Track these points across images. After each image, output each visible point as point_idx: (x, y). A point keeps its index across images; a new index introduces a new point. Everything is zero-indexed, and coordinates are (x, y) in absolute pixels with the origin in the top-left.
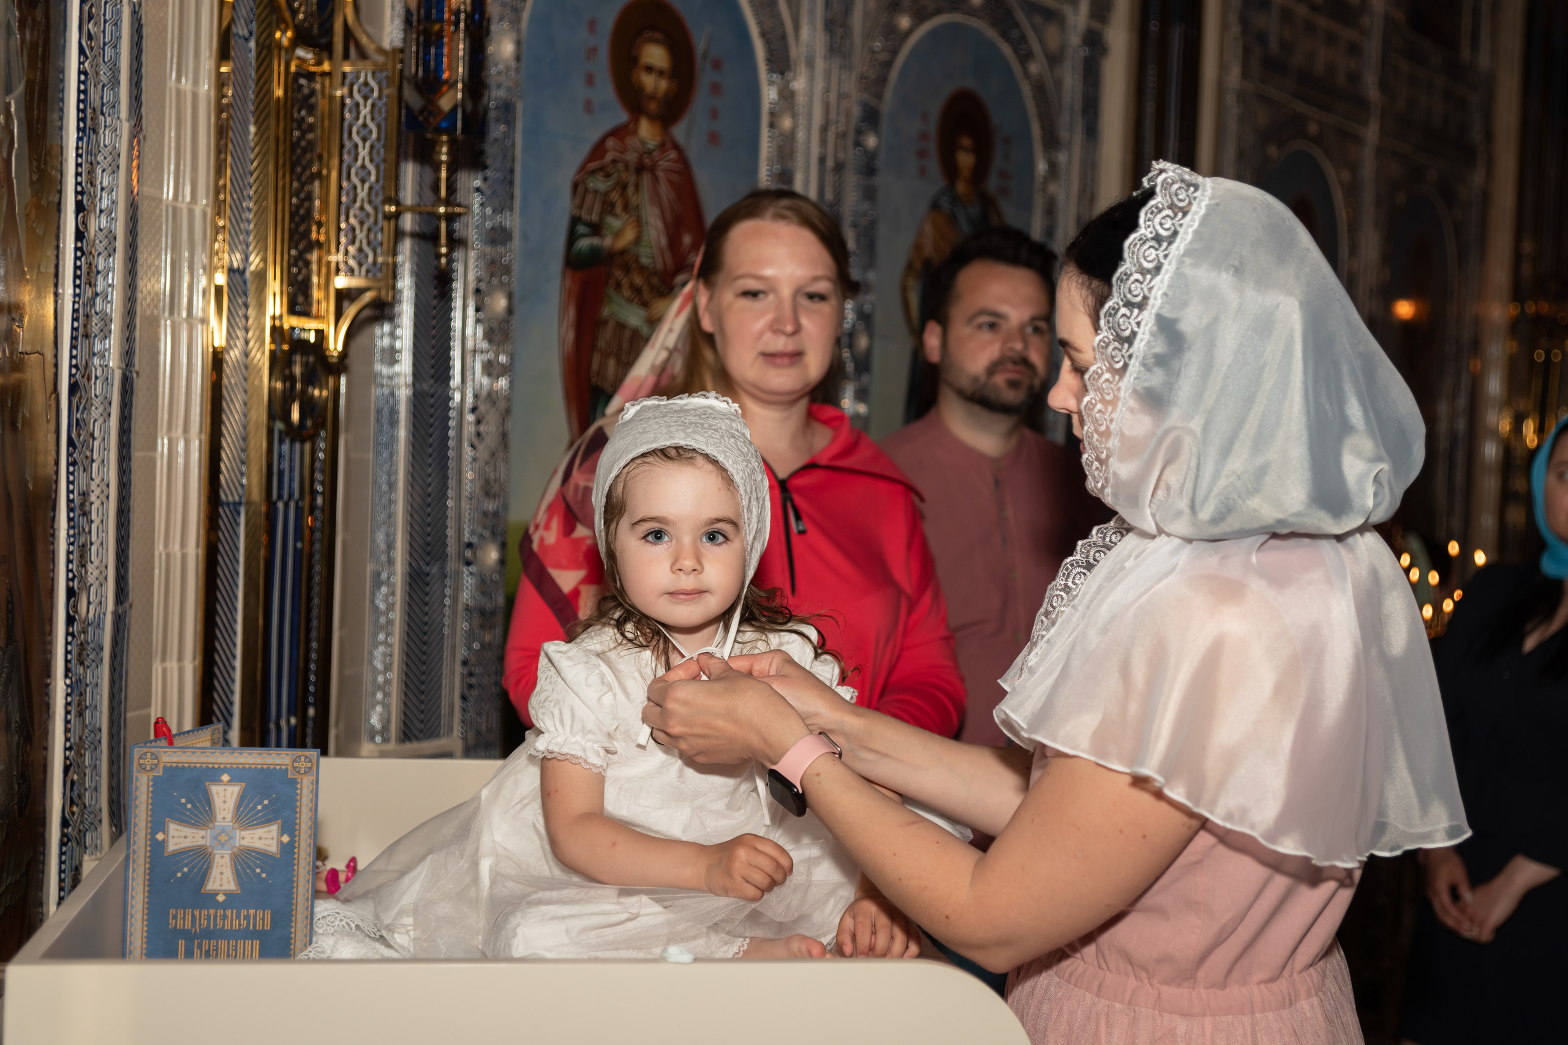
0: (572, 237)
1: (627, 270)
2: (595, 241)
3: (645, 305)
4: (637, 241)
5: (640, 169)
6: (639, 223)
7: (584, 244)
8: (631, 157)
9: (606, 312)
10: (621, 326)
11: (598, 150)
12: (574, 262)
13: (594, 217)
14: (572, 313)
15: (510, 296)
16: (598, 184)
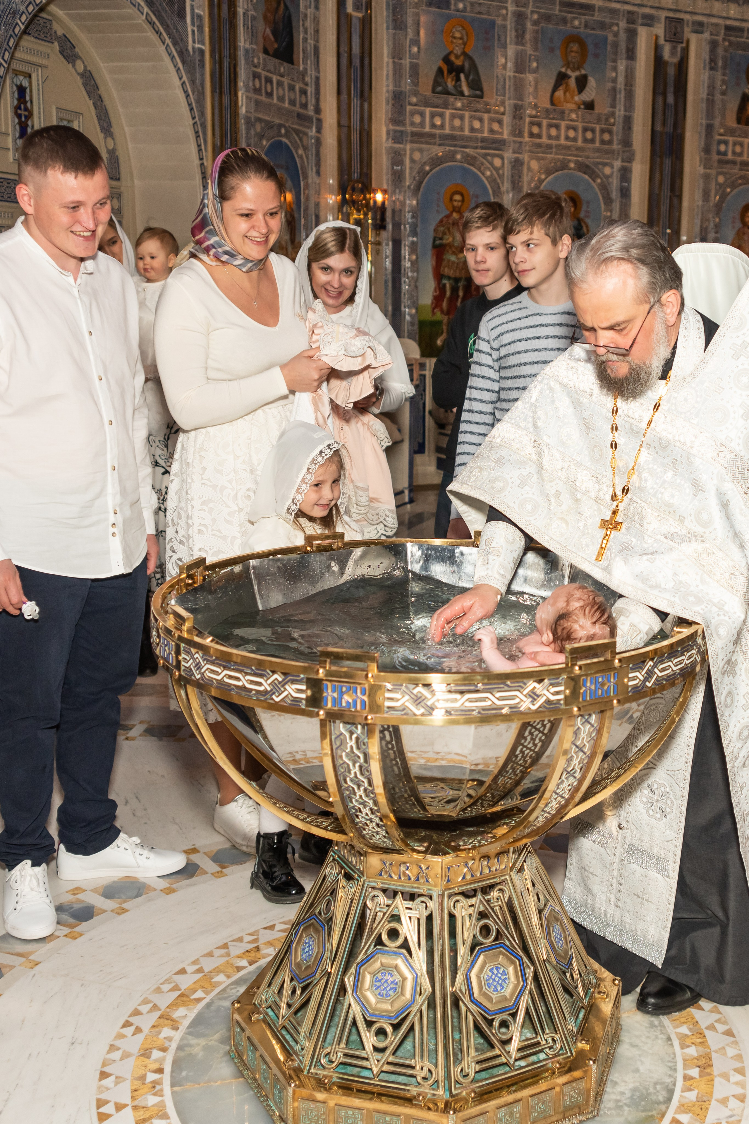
0: (434, 241)
1: (450, 247)
2: (441, 241)
3: (456, 255)
4: (453, 240)
5: (453, 224)
6: (454, 237)
7: (438, 242)
8: (451, 221)
9: (444, 257)
10: (449, 260)
11: (441, 221)
12: (434, 246)
13: (440, 236)
14: (434, 258)
15: (417, 255)
16: (441, 229)
